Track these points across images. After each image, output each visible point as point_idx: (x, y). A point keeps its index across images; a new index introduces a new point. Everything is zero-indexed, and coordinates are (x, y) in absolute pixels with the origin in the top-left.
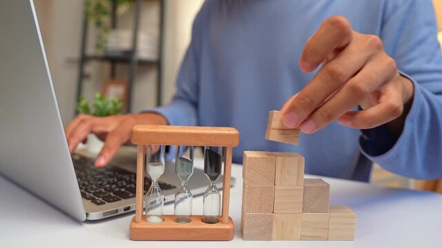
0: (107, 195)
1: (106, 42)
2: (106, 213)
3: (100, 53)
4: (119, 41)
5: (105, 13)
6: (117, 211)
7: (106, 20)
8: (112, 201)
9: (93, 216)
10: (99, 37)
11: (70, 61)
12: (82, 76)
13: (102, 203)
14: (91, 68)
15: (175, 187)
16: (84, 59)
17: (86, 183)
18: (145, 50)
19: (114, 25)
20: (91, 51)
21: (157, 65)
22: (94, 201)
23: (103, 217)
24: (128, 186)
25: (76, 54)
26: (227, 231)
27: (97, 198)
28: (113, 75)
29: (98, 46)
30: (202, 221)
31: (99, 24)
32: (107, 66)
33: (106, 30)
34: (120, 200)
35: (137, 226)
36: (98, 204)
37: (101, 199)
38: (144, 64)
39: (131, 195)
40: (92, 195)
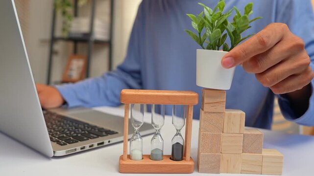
0: (68, 138)
1: (70, 26)
2: (68, 151)
3: (65, 35)
4: (80, 26)
5: (69, 5)
6: (76, 150)
7: (70, 10)
8: (72, 143)
9: (59, 153)
10: (64, 23)
11: (43, 41)
12: (52, 53)
13: (64, 144)
14: (59, 46)
15: (117, 133)
16: (54, 40)
17: (52, 130)
18: (100, 33)
19: (76, 15)
20: (58, 33)
21: (108, 44)
22: (58, 142)
23: (66, 154)
24: (83, 132)
25: (47, 36)
26: (189, 166)
27: (60, 141)
28: (75, 51)
29: (64, 30)
30: (170, 159)
31: (64, 13)
32: (71, 45)
33: (69, 18)
34: (78, 142)
35: (124, 163)
36: (62, 145)
37: (63, 141)
38: (99, 43)
39: (85, 138)
40: (57, 139)
